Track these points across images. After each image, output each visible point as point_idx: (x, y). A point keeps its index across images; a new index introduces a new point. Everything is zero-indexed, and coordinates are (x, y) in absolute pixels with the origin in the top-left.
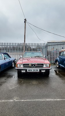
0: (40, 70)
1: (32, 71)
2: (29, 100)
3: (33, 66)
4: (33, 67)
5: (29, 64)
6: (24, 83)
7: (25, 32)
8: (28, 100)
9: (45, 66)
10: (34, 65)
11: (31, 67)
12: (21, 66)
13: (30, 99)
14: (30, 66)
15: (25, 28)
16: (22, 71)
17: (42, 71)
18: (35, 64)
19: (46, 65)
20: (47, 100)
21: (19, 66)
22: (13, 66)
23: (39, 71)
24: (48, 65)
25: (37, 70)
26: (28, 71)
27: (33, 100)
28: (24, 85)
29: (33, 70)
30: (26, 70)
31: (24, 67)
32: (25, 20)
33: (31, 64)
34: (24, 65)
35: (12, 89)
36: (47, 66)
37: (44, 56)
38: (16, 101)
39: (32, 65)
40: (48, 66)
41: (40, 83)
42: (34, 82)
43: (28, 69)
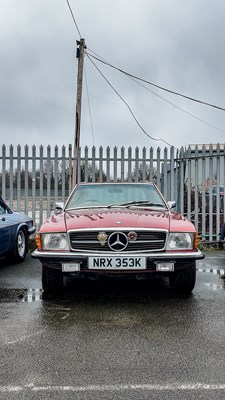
0: (151, 263)
1: (114, 267)
2: (97, 388)
3: (118, 242)
4: (118, 247)
5: (97, 233)
6: (71, 322)
7: (79, 101)
8: (92, 388)
9: (171, 245)
10: (123, 239)
11: (105, 248)
12: (57, 245)
13: (103, 383)
14: (103, 243)
15: (80, 81)
16: (67, 268)
17: (161, 268)
18: (126, 232)
19: (177, 239)
20: (183, 387)
21: (50, 244)
22: (22, 252)
23: (143, 265)
24: (189, 239)
25: (137, 260)
26: (91, 266)
27: (114, 387)
28: (75, 327)
29: (115, 260)
30: (84, 262)
31: (73, 246)
32: (81, 43)
33: (108, 233)
34: (73, 236)
35: (16, 344)
36: (181, 245)
37: (171, 204)
38: (36, 389)
39: (113, 239)
40: (187, 245)
41: (149, 322)
42: (123, 318)
43: (92, 257)
